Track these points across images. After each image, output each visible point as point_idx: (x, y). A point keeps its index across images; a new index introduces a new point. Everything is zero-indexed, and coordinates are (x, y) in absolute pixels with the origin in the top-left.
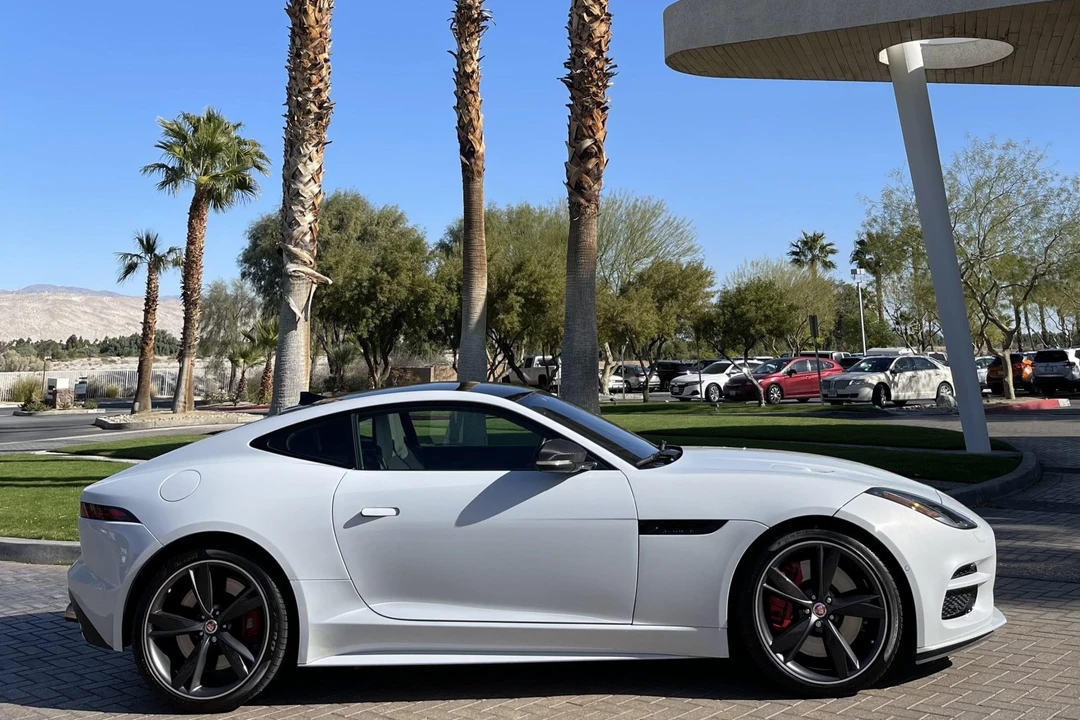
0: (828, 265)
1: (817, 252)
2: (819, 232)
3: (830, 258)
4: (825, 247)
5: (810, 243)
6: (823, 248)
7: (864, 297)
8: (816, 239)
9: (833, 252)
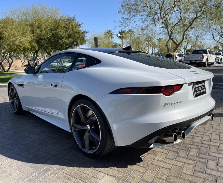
0: (112, 37)
1: (110, 34)
2: (110, 30)
3: (113, 36)
4: (112, 33)
5: (109, 32)
6: (111, 33)
7: (119, 45)
8: (110, 31)
9: (113, 34)
